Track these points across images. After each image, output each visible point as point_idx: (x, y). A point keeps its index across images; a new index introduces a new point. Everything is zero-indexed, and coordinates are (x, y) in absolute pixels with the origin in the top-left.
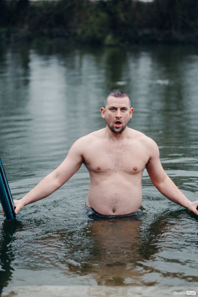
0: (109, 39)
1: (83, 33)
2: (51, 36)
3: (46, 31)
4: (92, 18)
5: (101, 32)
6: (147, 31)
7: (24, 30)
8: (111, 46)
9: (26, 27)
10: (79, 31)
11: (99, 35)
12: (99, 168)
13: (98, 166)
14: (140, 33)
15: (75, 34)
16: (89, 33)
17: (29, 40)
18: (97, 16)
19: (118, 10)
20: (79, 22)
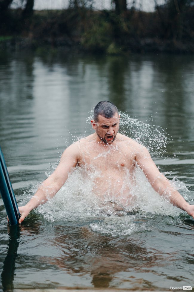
0: (112, 48)
1: (86, 41)
2: (55, 45)
3: (50, 39)
4: (95, 28)
5: (104, 40)
6: (149, 41)
7: (28, 39)
8: (113, 55)
9: (31, 35)
10: (82, 40)
11: (102, 44)
14: (142, 42)
15: (78, 43)
16: (92, 41)
17: (33, 48)
18: (101, 25)
19: (121, 20)
20: (83, 31)
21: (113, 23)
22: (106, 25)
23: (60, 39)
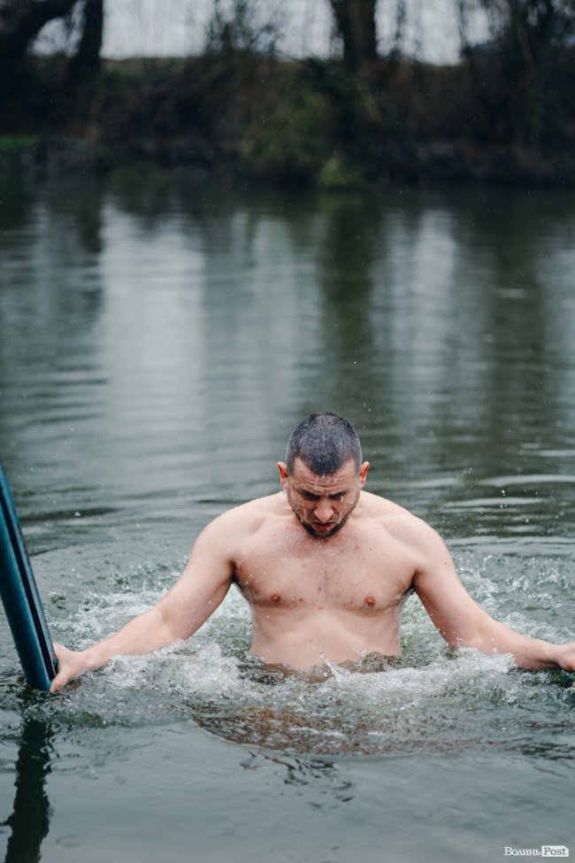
0: (332, 169)
1: (258, 150)
2: (164, 160)
3: (149, 145)
4: (283, 110)
5: (308, 148)
6: (441, 148)
7: (86, 143)
8: (336, 190)
9: (94, 132)
10: (246, 147)
11: (304, 159)
12: (275, 598)
13: (274, 593)
14: (423, 153)
15: (235, 155)
16: (273, 150)
17: (100, 171)
18: (299, 103)
19: (359, 87)
20: (247, 118)
21: (335, 95)
22: (317, 102)
23: (180, 144)
